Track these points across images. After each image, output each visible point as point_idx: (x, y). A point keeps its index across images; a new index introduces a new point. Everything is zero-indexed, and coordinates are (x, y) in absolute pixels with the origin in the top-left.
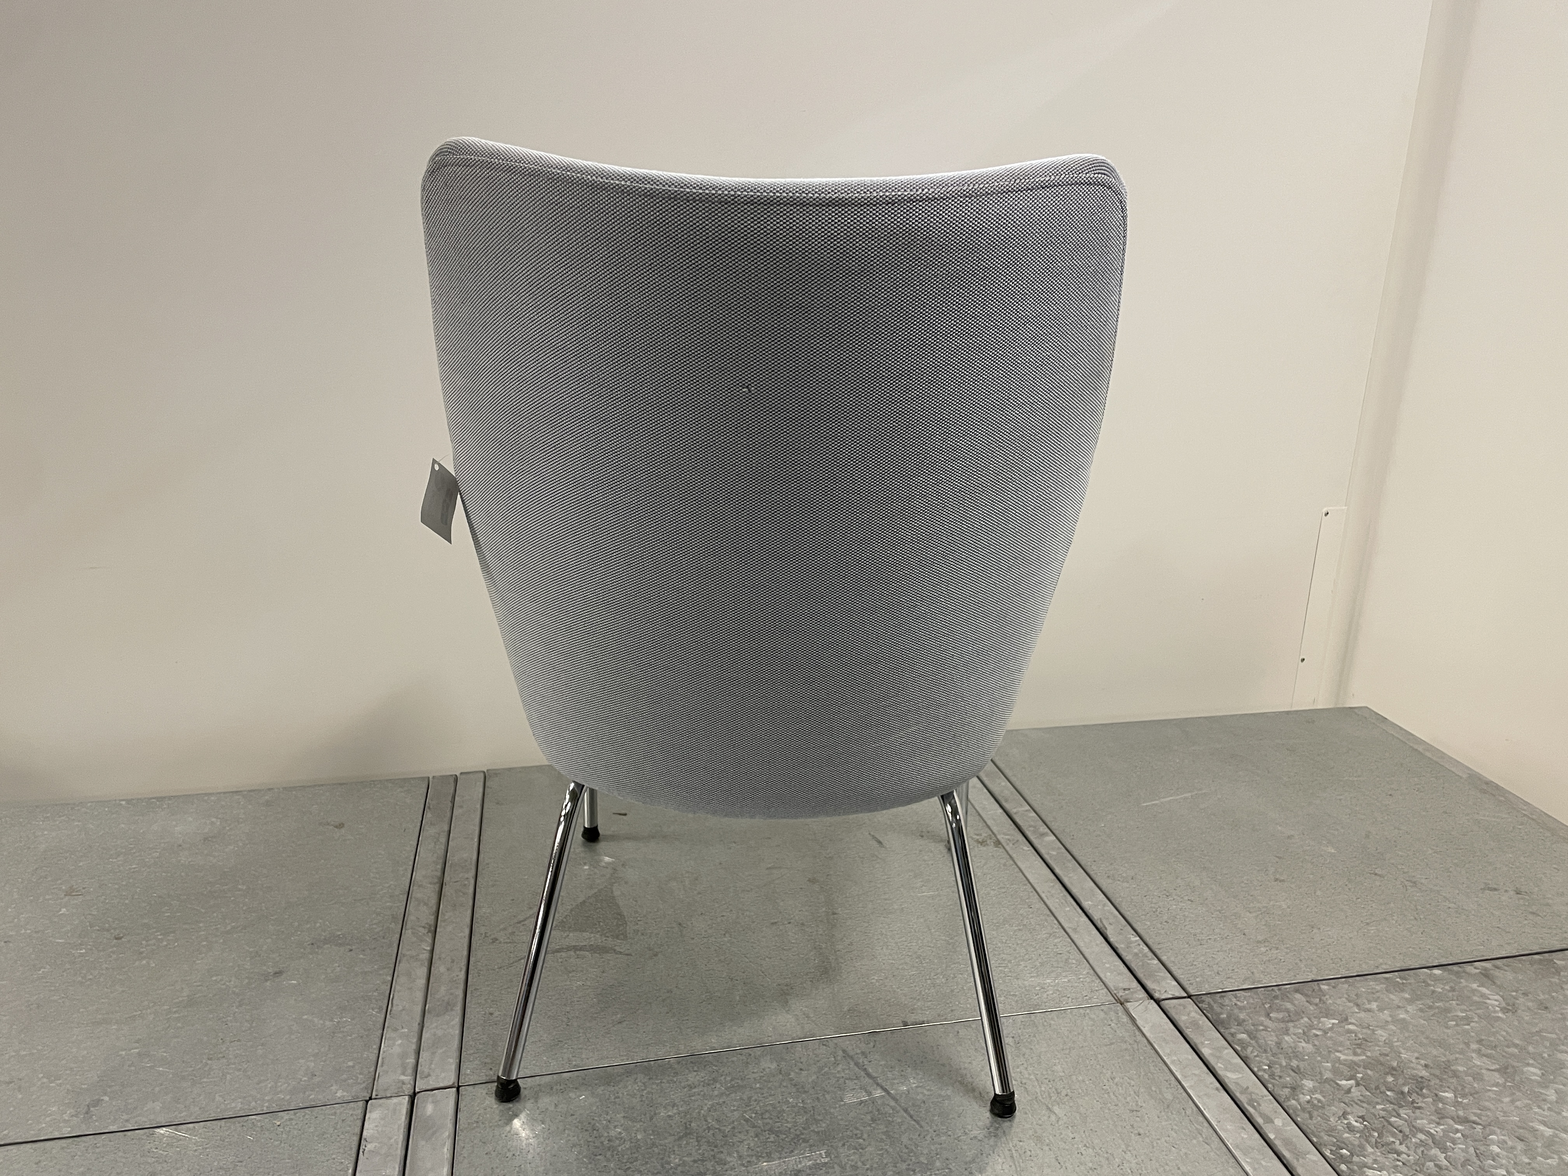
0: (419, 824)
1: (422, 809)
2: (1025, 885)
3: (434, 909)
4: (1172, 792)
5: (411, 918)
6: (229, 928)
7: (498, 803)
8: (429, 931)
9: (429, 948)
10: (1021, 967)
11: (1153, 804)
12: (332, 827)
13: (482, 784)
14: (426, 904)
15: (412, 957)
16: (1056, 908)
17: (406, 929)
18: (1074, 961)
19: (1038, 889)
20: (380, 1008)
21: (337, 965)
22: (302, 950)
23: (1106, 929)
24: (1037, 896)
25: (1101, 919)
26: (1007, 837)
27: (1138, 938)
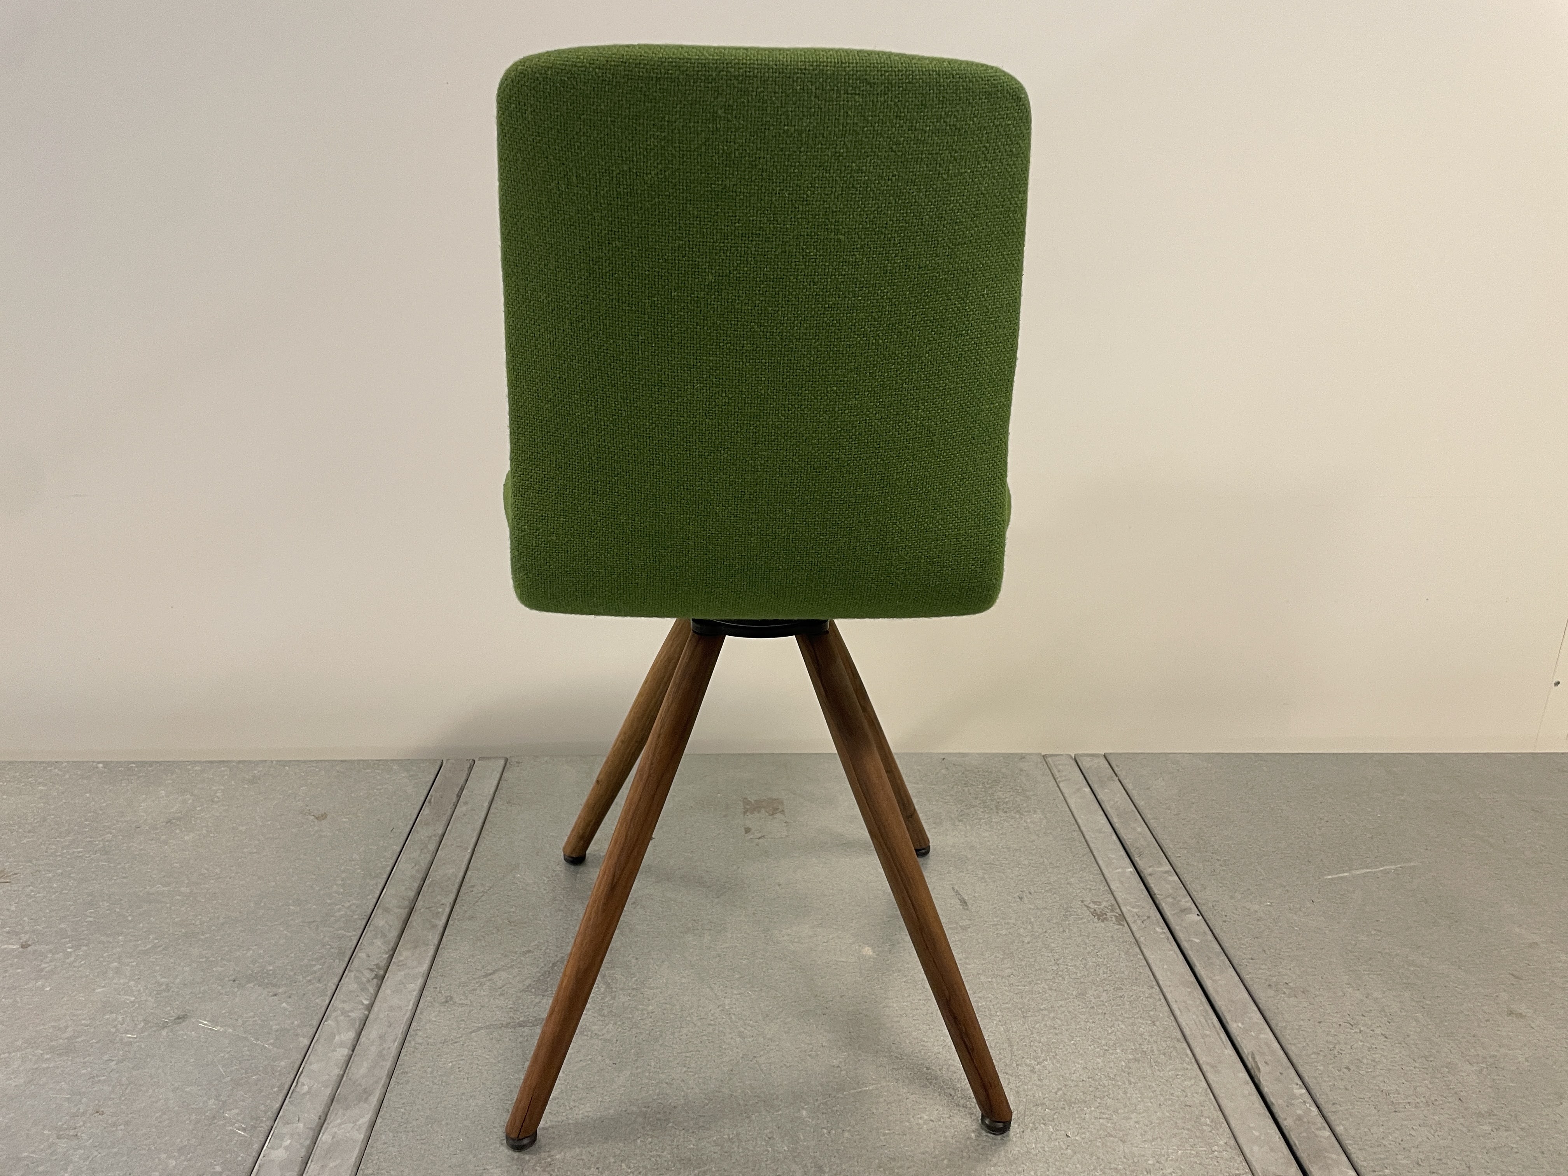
0: (412, 823)
1: (421, 804)
2: (1152, 988)
3: (392, 944)
4: (1369, 861)
5: (361, 955)
6: (149, 946)
7: (509, 802)
8: (376, 977)
9: (366, 1002)
10: (1132, 1123)
11: (1341, 877)
12: (313, 817)
13: (498, 775)
14: (384, 936)
15: (344, 1013)
16: (1191, 1030)
17: (350, 971)
18: (1208, 1122)
19: (1169, 996)
20: (281, 1087)
21: (252, 1014)
22: (220, 988)
23: (1259, 1069)
24: (1167, 1008)
25: (1253, 1054)
26: (1135, 910)
27: (1304, 1091)
